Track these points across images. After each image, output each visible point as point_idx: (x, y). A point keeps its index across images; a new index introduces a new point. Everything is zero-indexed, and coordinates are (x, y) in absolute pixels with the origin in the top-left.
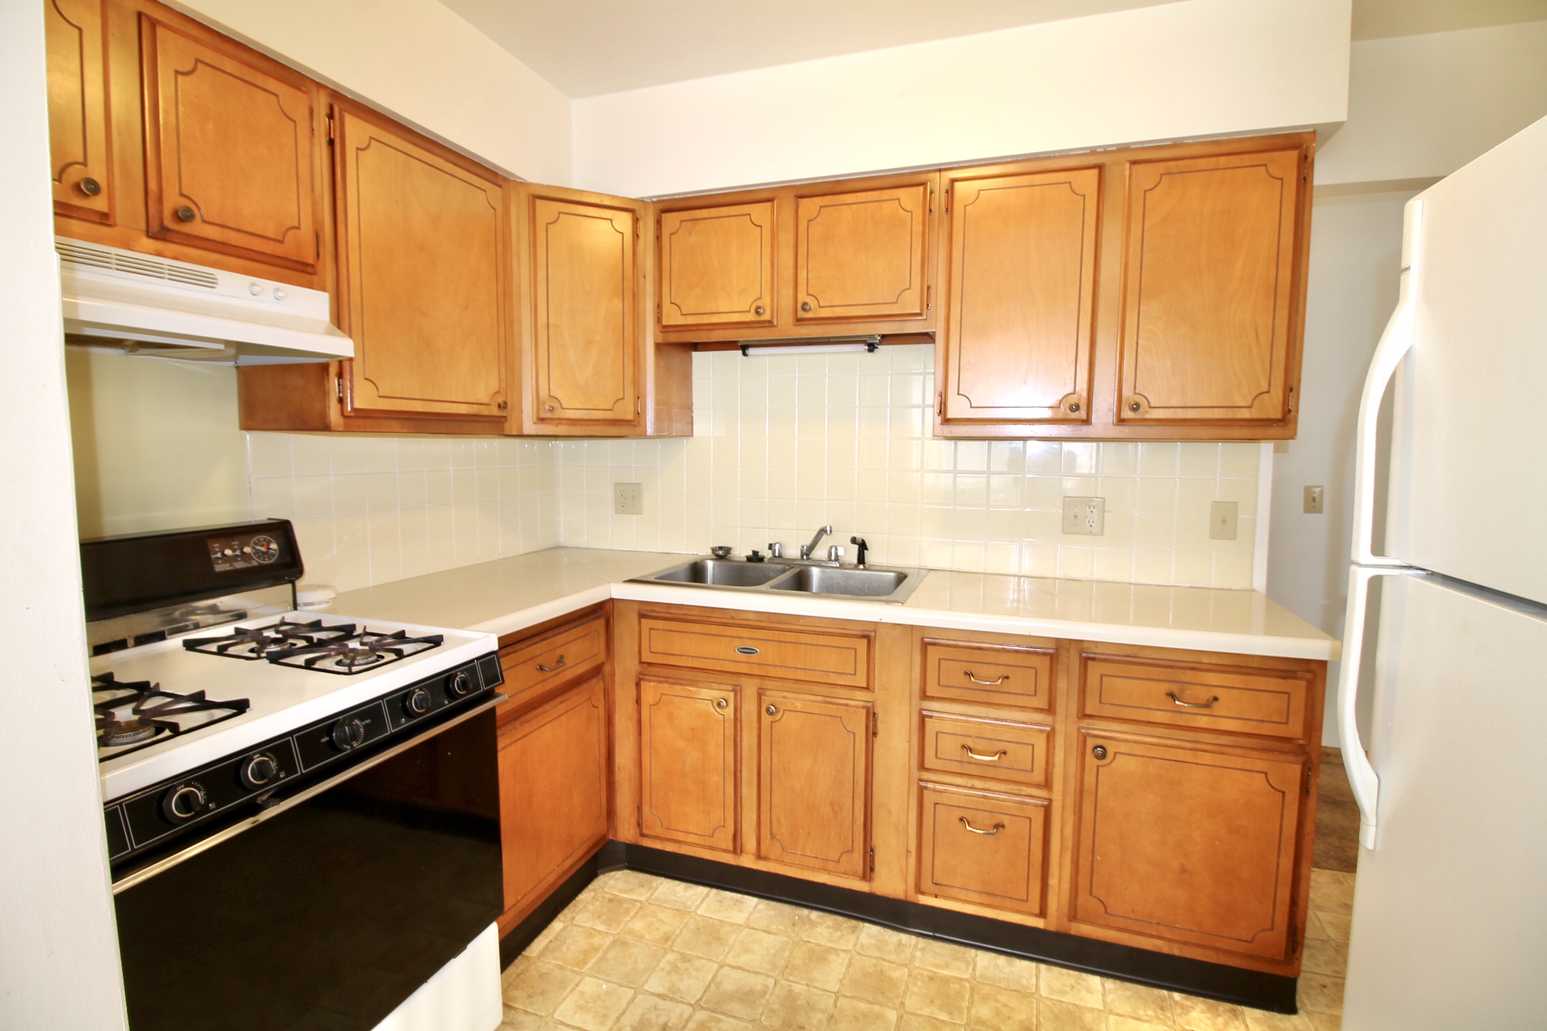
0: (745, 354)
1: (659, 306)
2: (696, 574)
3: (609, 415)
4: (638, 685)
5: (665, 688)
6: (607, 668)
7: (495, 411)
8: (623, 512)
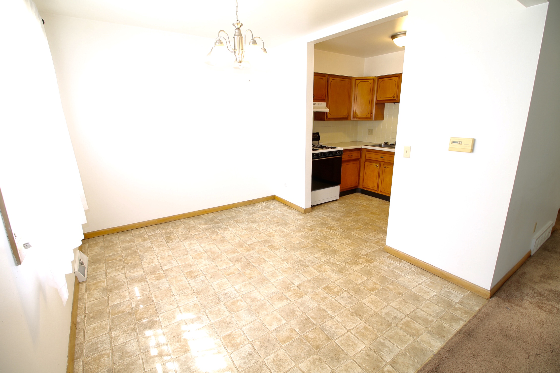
0: (394, 104)
1: (377, 96)
2: (380, 146)
3: (366, 117)
4: (365, 163)
5: (369, 163)
6: (360, 160)
7: (346, 117)
8: (369, 135)
